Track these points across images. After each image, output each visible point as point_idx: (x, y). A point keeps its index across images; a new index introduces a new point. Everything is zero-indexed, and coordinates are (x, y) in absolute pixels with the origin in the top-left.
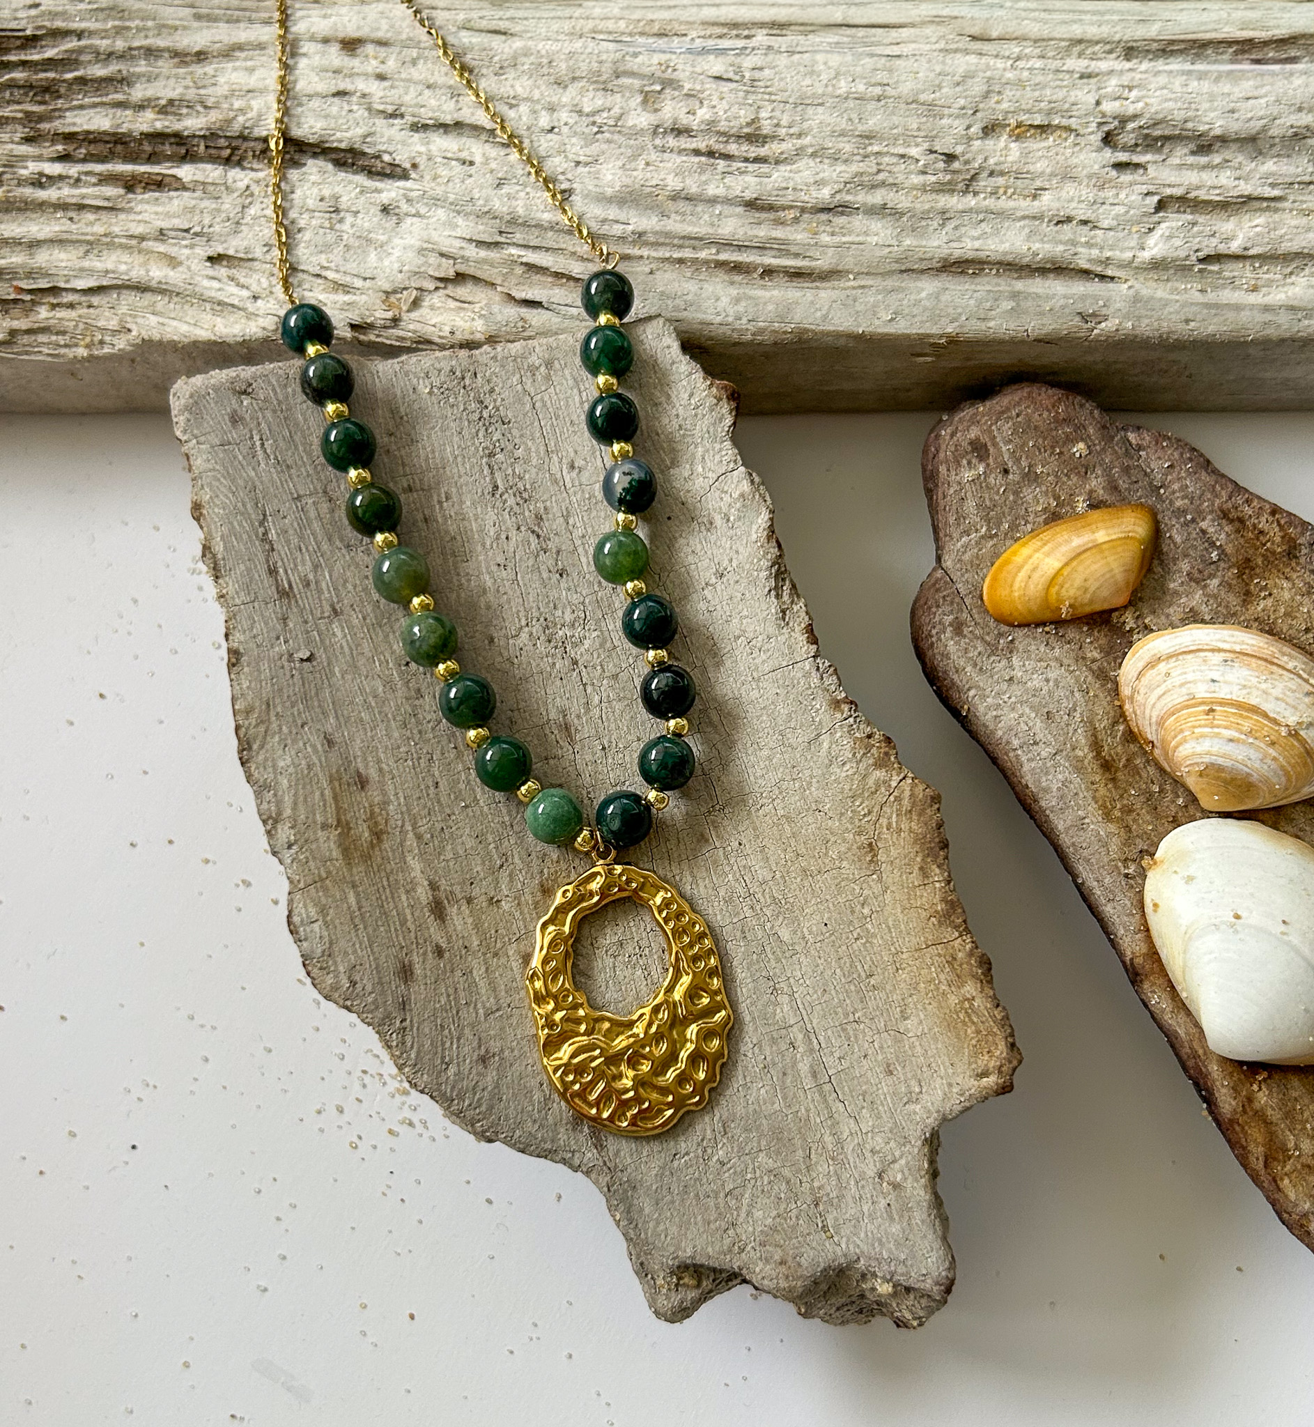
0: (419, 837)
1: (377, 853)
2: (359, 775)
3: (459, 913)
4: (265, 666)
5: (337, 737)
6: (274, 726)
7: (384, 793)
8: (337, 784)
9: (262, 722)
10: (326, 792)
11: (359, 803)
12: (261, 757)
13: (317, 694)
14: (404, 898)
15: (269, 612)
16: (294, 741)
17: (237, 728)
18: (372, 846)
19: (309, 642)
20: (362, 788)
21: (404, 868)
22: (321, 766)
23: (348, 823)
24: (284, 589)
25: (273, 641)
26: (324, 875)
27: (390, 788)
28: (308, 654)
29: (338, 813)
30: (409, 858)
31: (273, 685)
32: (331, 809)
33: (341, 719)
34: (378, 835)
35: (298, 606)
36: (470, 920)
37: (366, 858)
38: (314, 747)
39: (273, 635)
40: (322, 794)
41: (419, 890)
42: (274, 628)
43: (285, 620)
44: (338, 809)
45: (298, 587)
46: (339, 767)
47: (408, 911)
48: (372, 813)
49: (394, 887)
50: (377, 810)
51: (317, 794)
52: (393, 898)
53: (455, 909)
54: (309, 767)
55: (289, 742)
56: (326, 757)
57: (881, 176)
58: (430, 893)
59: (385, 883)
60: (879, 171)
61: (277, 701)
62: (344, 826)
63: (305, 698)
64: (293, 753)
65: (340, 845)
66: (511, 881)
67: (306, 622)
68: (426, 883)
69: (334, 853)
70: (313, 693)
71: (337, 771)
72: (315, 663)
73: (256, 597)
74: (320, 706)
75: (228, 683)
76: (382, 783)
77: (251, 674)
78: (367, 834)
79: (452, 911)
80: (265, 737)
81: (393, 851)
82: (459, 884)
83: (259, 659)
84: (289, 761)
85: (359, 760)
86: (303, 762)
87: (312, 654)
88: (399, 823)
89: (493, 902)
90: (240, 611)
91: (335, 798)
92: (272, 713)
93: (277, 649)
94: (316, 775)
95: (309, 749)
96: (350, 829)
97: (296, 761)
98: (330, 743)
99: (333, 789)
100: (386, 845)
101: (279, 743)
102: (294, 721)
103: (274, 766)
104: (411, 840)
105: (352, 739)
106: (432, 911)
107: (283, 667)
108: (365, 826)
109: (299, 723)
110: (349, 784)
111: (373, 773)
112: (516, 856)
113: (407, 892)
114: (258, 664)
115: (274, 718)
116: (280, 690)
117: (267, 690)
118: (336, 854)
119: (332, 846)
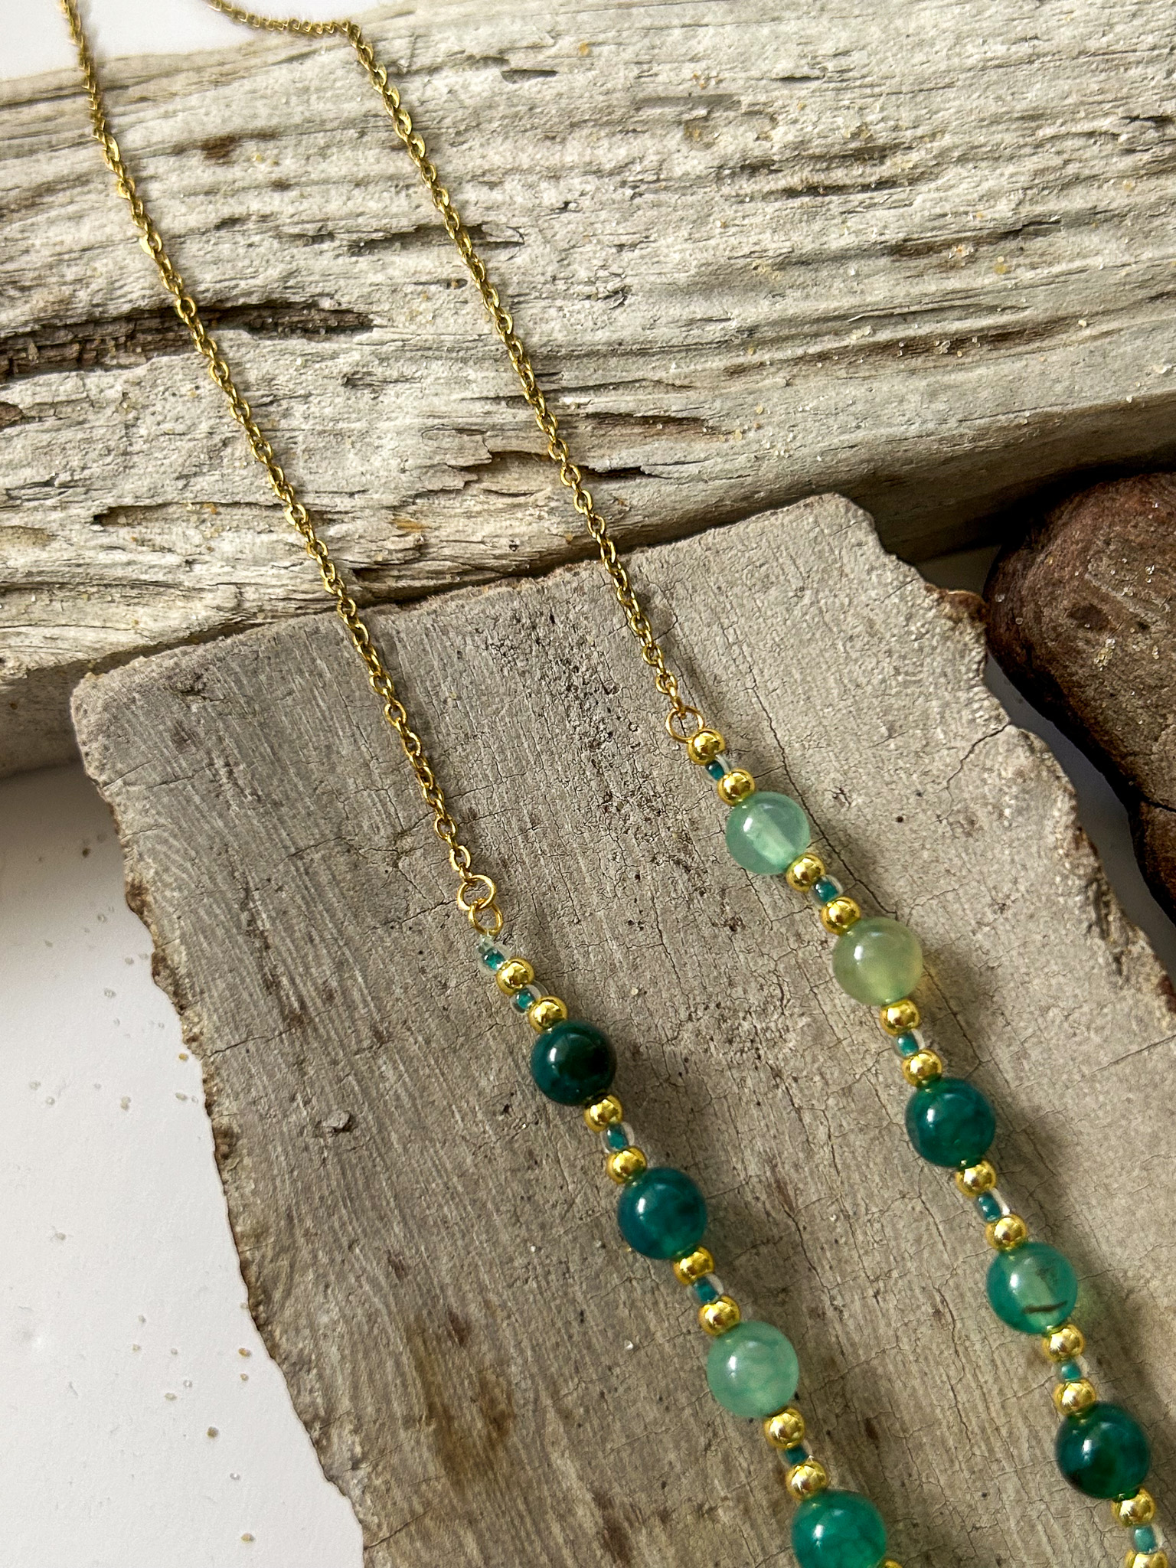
0: (566, 1416)
1: (501, 1454)
2: (453, 1319)
3: (652, 1539)
4: (277, 1150)
5: (409, 1258)
6: (305, 1254)
7: (498, 1346)
8: (419, 1342)
9: (284, 1250)
10: (404, 1359)
11: (460, 1369)
12: (288, 1312)
13: (367, 1186)
14: (556, 1529)
15: (273, 1056)
16: (341, 1276)
17: (244, 1267)
18: (491, 1444)
19: (343, 1096)
20: (462, 1341)
21: (550, 1475)
22: (390, 1313)
23: (446, 1410)
24: (292, 1011)
25: (286, 1105)
26: (419, 1509)
27: (506, 1333)
28: (345, 1118)
29: (428, 1395)
30: (555, 1456)
31: (294, 1182)
32: (416, 1388)
33: (411, 1223)
34: (498, 1422)
35: (318, 1036)
36: (671, 1552)
37: (486, 1466)
38: (373, 1281)
39: (285, 1094)
40: (398, 1364)
41: (580, 1512)
42: (284, 1083)
43: (300, 1063)
44: (427, 1385)
45: (315, 1003)
46: (420, 1310)
47: (566, 1552)
48: (484, 1385)
49: (536, 1511)
50: (491, 1377)
51: (390, 1364)
52: (538, 1532)
53: (643, 1538)
54: (372, 1318)
55: (332, 1278)
56: (395, 1296)
57: (1071, 169)
58: (598, 1513)
59: (522, 1507)
60: (1067, 162)
61: (304, 1208)
62: (440, 1415)
63: (350, 1196)
64: (340, 1297)
65: (439, 1451)
66: (728, 1470)
67: (335, 1062)
68: (589, 1497)
69: (431, 1468)
70: (360, 1183)
71: (418, 1318)
72: (357, 1132)
73: (250, 1033)
74: (374, 1207)
75: (220, 1188)
76: (492, 1329)
77: (255, 1169)
78: (479, 1425)
79: (640, 1539)
80: (291, 1277)
81: (526, 1447)
82: (643, 1489)
83: (266, 1141)
84: (335, 1314)
85: (450, 1293)
86: (359, 1311)
87: (351, 1118)
88: (531, 1395)
89: (704, 1512)
90: (225, 1060)
91: (420, 1367)
92: (299, 1232)
93: (293, 1118)
94: (383, 1330)
95: (367, 1287)
96: (450, 1419)
97: (347, 1312)
98: (399, 1269)
99: (414, 1352)
100: (514, 1439)
101: (316, 1284)
102: (336, 1240)
103: (312, 1326)
104: (554, 1424)
105: (434, 1257)
106: (606, 1546)
107: (306, 1148)
108: (475, 1410)
109: (345, 1244)
110: (438, 1339)
111: (475, 1311)
112: (729, 1425)
113: (561, 1518)
114: (265, 1149)
115: (301, 1241)
116: (307, 1189)
117: (286, 1190)
118: (434, 1468)
119: (426, 1454)
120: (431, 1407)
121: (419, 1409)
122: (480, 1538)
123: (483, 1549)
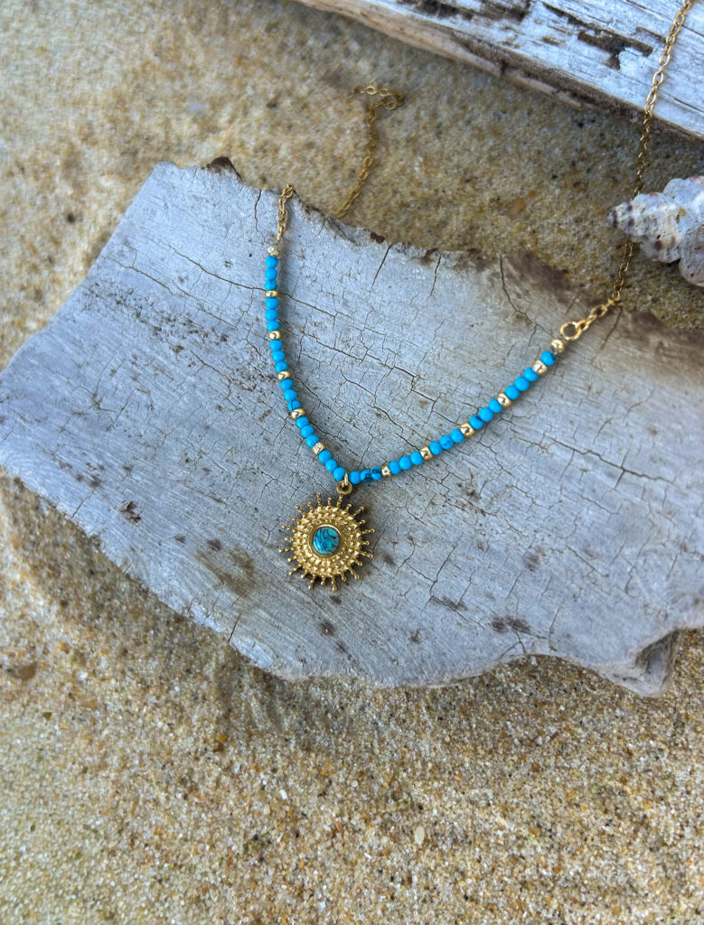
1: (256, 576)
2: (210, 543)
5: (183, 533)
6: (146, 558)
7: (232, 541)
8: (203, 559)
9: (138, 561)
10: (202, 568)
11: (224, 558)
12: (152, 581)
15: (94, 501)
16: (162, 556)
18: (250, 575)
20: (218, 548)
22: (187, 557)
23: (226, 575)
24: (92, 482)
25: (108, 514)
26: (237, 614)
27: (232, 534)
29: (217, 575)
31: (127, 537)
32: (212, 575)
33: (177, 522)
34: (248, 566)
35: (106, 484)
37: (252, 584)
38: (175, 550)
40: (199, 571)
42: (103, 507)
43: (106, 496)
44: (215, 571)
45: (98, 475)
46: (197, 548)
48: (235, 557)
50: (236, 553)
51: (197, 573)
54: (182, 562)
55: (160, 559)
56: (186, 550)
59: (274, 588)
61: (136, 543)
62: (226, 579)
63: (149, 528)
64: (167, 563)
65: (232, 591)
67: (118, 488)
71: (198, 551)
73: (82, 499)
74: (160, 525)
77: (111, 541)
78: (242, 571)
81: (263, 567)
85: (205, 535)
88: (254, 549)
93: (113, 516)
95: (174, 553)
96: (230, 577)
97: (172, 566)
98: (181, 539)
99: (203, 563)
100: (257, 567)
101: (155, 565)
102: (154, 546)
103: (163, 580)
104: (268, 553)
105: (191, 527)
108: (237, 568)
109: (157, 544)
110: (210, 553)
111: (217, 535)
115: (141, 554)
117: (126, 542)
118: (234, 597)
119: (228, 594)
120: (221, 578)
121: (217, 581)
122: (265, 609)
123: (268, 612)
